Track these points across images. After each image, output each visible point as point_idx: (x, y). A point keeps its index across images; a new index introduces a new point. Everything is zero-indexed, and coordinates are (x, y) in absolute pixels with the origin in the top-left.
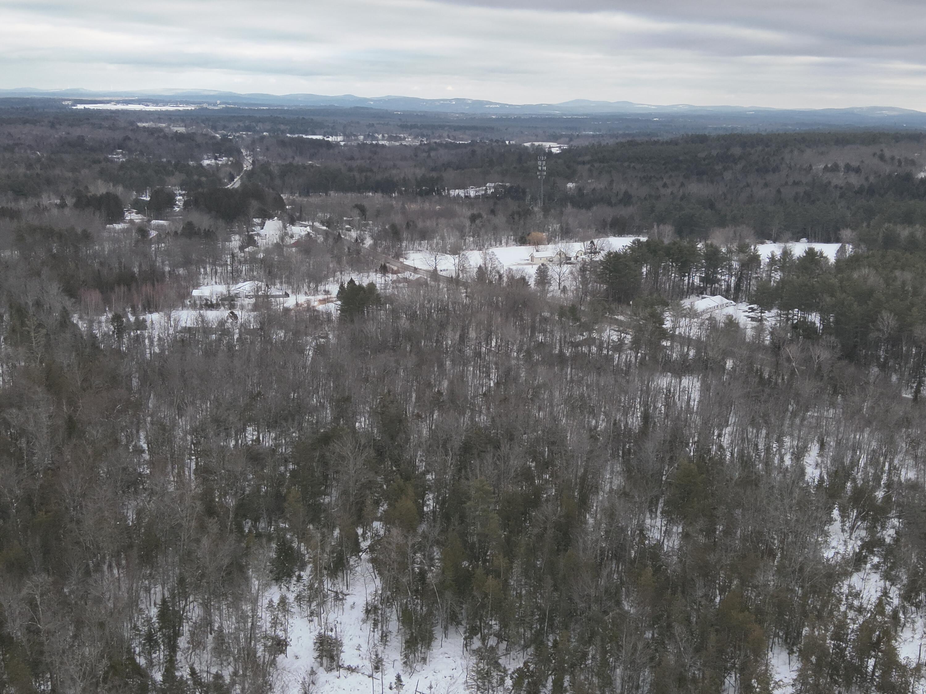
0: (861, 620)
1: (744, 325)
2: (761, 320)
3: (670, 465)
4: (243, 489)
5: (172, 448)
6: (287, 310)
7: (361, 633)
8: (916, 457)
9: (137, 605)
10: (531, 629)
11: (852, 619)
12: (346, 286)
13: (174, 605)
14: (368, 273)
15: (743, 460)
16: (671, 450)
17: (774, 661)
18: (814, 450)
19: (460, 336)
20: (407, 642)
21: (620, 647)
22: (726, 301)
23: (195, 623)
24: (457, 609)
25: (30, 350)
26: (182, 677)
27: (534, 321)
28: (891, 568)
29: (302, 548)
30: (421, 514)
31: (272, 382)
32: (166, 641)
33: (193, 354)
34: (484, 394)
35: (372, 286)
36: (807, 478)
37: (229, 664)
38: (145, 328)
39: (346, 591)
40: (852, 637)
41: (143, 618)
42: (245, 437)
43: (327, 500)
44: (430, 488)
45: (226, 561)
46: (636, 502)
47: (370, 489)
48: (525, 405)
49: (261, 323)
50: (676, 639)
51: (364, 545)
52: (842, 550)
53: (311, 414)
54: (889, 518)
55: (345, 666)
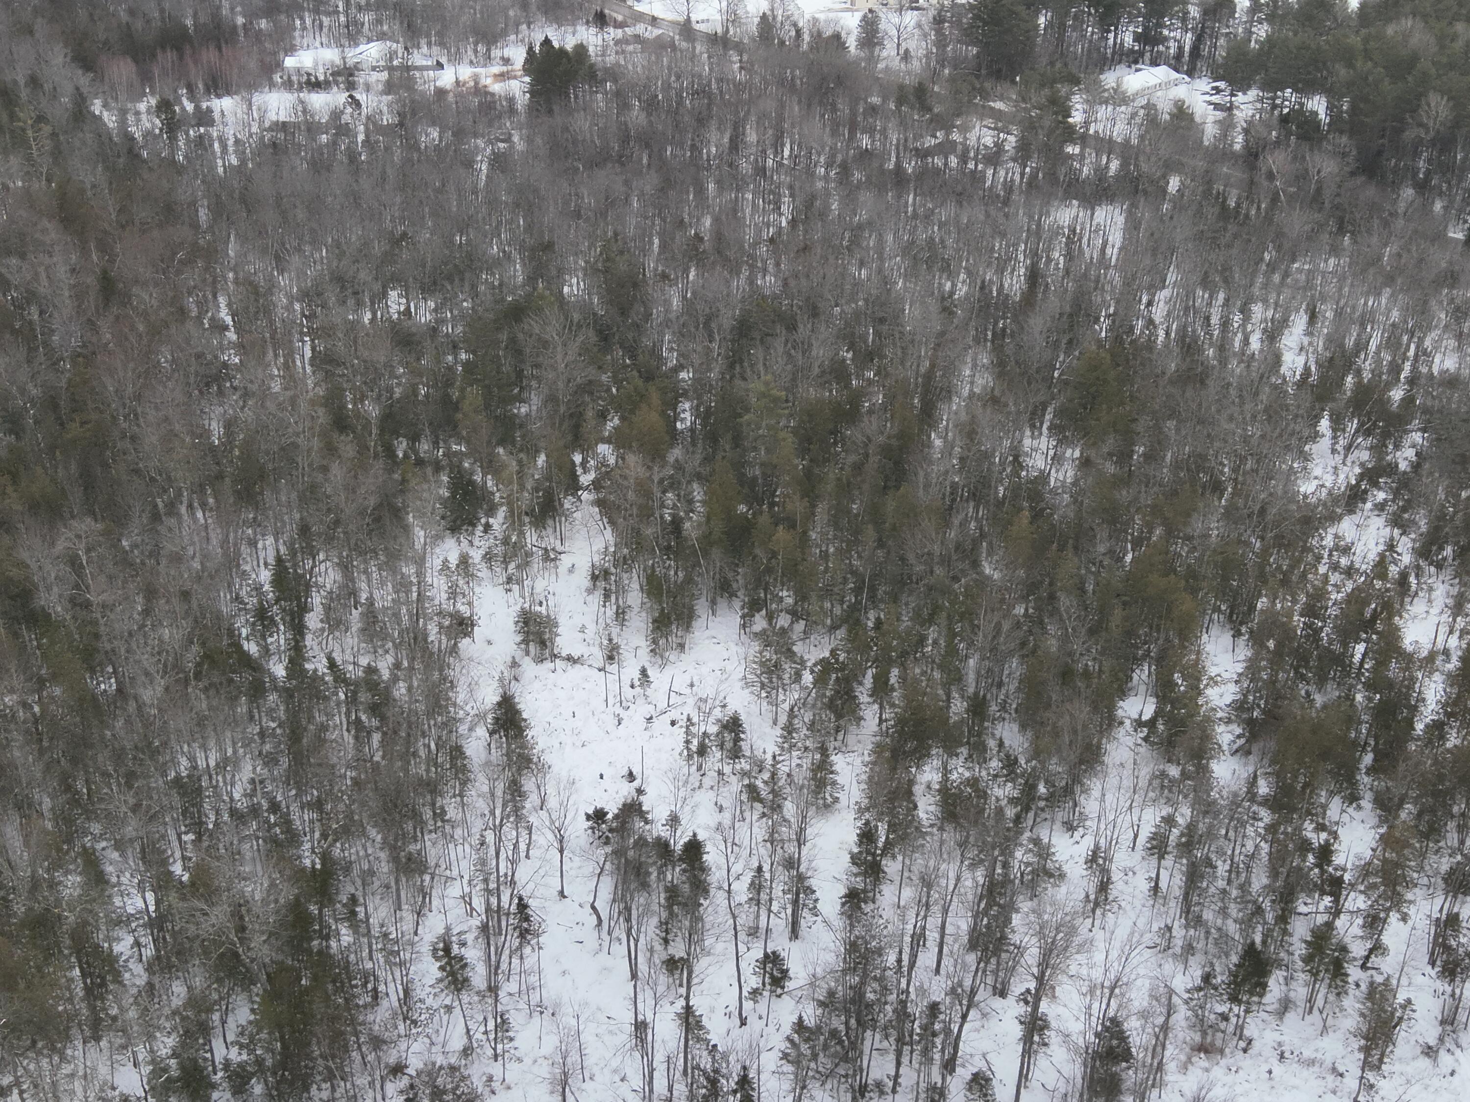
0: (1349, 586)
1: (1201, 117)
2: (1229, 109)
3: (1067, 354)
4: (390, 390)
5: (271, 322)
6: (441, 93)
7: (585, 609)
8: (1459, 336)
9: (238, 565)
10: (842, 602)
11: (1335, 585)
12: (537, 49)
13: (295, 566)
14: (574, 25)
15: (1183, 341)
16: (1071, 327)
17: (1209, 648)
18: (1299, 322)
19: (731, 140)
20: (655, 621)
21: (975, 628)
22: (1174, 75)
23: (331, 592)
24: (730, 575)
25: (28, 160)
26: (316, 670)
27: (854, 113)
28: (1404, 509)
29: (490, 483)
30: (673, 433)
31: (423, 218)
32: (288, 618)
33: (293, 168)
34: (772, 240)
35: (581, 49)
36: (1283, 370)
37: (387, 652)
38: (211, 122)
39: (559, 548)
40: (1333, 611)
41: (248, 585)
42: (387, 306)
43: (524, 410)
44: (685, 394)
45: (372, 501)
46: (1009, 413)
47: (591, 393)
48: (837, 258)
49: (399, 114)
50: (1061, 616)
51: (585, 479)
52: (1329, 482)
53: (490, 270)
54: (1407, 432)
55: (564, 655)
